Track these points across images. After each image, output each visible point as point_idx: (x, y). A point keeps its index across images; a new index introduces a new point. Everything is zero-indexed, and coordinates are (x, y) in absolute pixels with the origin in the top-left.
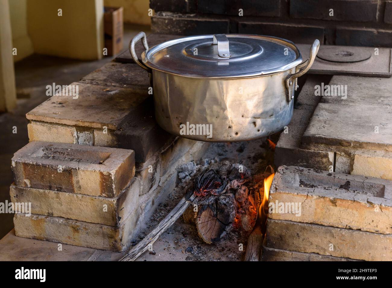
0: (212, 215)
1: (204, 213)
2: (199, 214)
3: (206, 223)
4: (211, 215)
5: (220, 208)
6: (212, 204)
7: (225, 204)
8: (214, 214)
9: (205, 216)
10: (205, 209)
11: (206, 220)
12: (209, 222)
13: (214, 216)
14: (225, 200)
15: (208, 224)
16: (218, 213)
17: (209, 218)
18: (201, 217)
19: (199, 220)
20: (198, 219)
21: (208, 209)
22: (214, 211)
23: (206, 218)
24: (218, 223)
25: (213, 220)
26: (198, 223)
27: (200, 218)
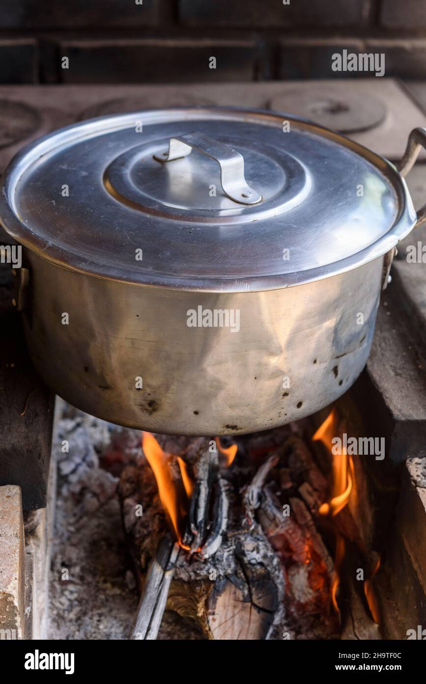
0: (239, 598)
1: (221, 600)
2: (211, 603)
3: (229, 623)
4: (236, 600)
5: (253, 576)
6: (236, 573)
7: (261, 564)
8: (243, 596)
9: (225, 607)
10: (221, 589)
11: (230, 615)
12: (237, 617)
13: (244, 601)
14: (258, 552)
15: (233, 622)
16: (253, 589)
17: (235, 607)
18: (216, 611)
19: (214, 620)
20: (210, 617)
21: (228, 588)
22: (242, 590)
23: (228, 610)
24: (255, 615)
25: (244, 609)
26: (212, 629)
27: (213, 614)
